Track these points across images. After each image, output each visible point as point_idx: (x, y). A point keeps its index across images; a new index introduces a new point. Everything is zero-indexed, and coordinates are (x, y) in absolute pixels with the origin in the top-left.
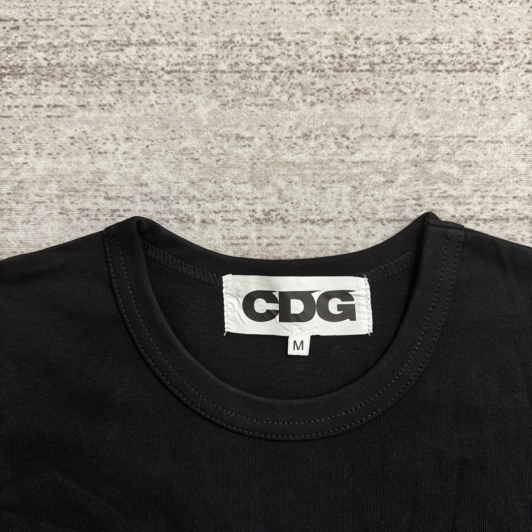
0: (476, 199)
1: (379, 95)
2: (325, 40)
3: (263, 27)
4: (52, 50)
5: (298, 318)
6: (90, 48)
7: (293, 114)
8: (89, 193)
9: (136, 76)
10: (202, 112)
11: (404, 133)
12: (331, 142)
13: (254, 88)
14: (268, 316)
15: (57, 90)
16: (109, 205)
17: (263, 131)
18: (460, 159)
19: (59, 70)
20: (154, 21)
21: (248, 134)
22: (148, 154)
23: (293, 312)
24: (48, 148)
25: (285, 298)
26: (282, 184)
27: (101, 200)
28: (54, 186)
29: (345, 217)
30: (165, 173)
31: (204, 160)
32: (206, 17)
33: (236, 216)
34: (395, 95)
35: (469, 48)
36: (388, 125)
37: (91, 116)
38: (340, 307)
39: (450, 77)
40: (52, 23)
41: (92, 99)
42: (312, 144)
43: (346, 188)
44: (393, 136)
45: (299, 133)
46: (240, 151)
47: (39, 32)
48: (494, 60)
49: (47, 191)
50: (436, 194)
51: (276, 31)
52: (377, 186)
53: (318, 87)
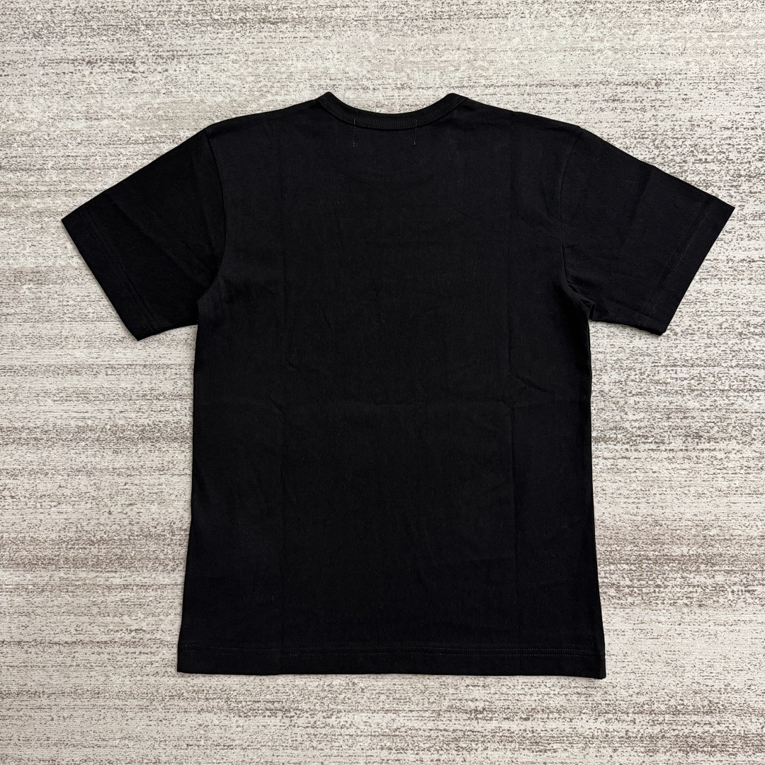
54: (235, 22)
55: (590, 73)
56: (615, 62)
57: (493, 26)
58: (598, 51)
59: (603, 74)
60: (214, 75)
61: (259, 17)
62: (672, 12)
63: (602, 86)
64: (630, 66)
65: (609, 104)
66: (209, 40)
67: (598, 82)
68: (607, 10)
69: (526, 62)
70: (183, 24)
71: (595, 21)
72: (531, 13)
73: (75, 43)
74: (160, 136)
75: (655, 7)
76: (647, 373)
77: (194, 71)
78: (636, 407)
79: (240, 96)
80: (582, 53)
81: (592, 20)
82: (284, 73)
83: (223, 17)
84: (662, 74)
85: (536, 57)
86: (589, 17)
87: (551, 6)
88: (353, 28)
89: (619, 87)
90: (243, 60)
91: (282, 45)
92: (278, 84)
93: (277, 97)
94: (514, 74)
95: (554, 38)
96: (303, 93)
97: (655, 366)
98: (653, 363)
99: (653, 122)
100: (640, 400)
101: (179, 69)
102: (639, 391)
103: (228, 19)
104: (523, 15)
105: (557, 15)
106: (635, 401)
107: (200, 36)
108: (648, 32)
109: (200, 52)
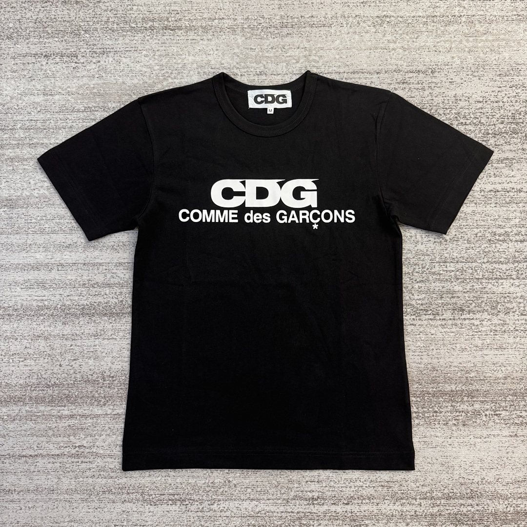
0: (322, 67)
1: (294, 35)
2: (278, 17)
3: (258, 13)
4: (190, 21)
5: (270, 102)
6: (203, 20)
7: (268, 41)
8: (206, 67)
9: (218, 30)
10: (240, 41)
11: (302, 47)
12: (280, 50)
13: (256, 33)
14: (262, 102)
15: (193, 34)
16: (212, 71)
17: (259, 46)
18: (319, 55)
19: (193, 27)
20: (223, 11)
21: (254, 48)
22: (223, 54)
23: (269, 100)
24: (192, 53)
25: (266, 96)
26: (265, 63)
27: (209, 69)
28: (195, 65)
29: (284, 73)
30: (229, 60)
31: (241, 56)
32: (240, 10)
33: (251, 73)
34: (299, 36)
35: (323, 19)
36: (297, 45)
37: (205, 43)
38: (282, 100)
39: (317, 29)
40: (190, 12)
41: (205, 37)
42: (274, 50)
43: (285, 64)
44: (298, 48)
45: (270, 47)
46: (252, 53)
47: (186, 15)
48: (331, 23)
49: (193, 67)
50: (311, 66)
51: (262, 14)
52: (294, 63)
53: (275, 32)
54: (146, 29)
55: (387, 64)
56: (404, 57)
57: (322, 33)
58: (393, 49)
59: (396, 65)
60: (132, 65)
61: (162, 25)
62: (442, 23)
63: (395, 73)
64: (414, 60)
65: (400, 85)
66: (129, 41)
67: (393, 70)
68: (399, 22)
69: (344, 57)
70: (111, 30)
71: (390, 30)
72: (347, 24)
73: (36, 43)
74: (95, 107)
75: (431, 20)
76: (427, 267)
77: (118, 62)
78: (420, 290)
79: (149, 80)
80: (382, 51)
81: (389, 29)
82: (180, 64)
83: (138, 25)
84: (436, 65)
85: (351, 53)
86: (386, 27)
87: (360, 19)
88: (227, 34)
89: (407, 74)
90: (152, 55)
91: (178, 45)
92: (176, 72)
93: (175, 80)
94: (336, 65)
95: (363, 41)
96: (193, 78)
97: (432, 262)
98: (431, 260)
99: (430, 98)
100: (422, 286)
101: (108, 61)
102: (421, 279)
103: (141, 27)
104: (342, 25)
105: (364, 25)
106: (419, 286)
107: (122, 38)
108: (426, 37)
109: (122, 49)
